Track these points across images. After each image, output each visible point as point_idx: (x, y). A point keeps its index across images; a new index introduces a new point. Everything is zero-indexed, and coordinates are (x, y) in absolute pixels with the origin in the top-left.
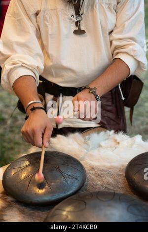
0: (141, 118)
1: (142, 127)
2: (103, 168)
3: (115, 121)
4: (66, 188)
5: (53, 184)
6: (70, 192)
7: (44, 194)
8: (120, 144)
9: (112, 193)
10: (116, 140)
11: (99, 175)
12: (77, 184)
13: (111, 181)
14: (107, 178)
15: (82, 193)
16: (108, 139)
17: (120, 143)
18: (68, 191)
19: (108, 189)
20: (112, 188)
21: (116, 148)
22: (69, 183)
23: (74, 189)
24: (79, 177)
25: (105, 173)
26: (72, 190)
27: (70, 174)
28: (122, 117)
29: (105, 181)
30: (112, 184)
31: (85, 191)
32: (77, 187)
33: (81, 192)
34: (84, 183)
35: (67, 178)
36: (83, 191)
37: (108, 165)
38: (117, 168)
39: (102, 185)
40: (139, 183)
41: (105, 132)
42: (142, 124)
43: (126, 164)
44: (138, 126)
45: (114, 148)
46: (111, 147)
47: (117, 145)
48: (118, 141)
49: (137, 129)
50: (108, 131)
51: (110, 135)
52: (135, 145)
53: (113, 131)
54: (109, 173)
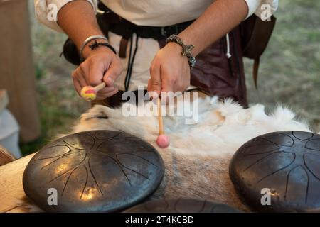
0: (277, 76)
1: (276, 91)
2: (194, 159)
3: (224, 81)
4: (127, 191)
5: (105, 185)
6: (135, 198)
7: (91, 202)
8: (227, 120)
9: (201, 202)
10: (219, 113)
11: (187, 171)
12: (147, 186)
13: (206, 181)
14: (200, 176)
15: (156, 200)
16: (207, 110)
17: (227, 117)
18: (131, 197)
19: (200, 194)
20: (206, 193)
21: (218, 126)
22: (132, 183)
23: (142, 193)
24: (151, 173)
25: (197, 167)
26: (137, 195)
27: (135, 168)
28: (238, 75)
29: (196, 181)
30: (206, 185)
31: (161, 198)
32: (146, 191)
33: (154, 200)
34: (159, 184)
35: (130, 177)
36: (157, 197)
37: (204, 154)
38: (218, 159)
39: (189, 188)
40: (251, 185)
41: (204, 99)
42: (278, 85)
43: (233, 152)
44: (271, 89)
45: (215, 126)
46: (211, 124)
47: (222, 121)
48: (223, 115)
49: (268, 93)
50: (208, 98)
51: (210, 104)
52: (250, 123)
53: (215, 98)
54: (203, 168)
